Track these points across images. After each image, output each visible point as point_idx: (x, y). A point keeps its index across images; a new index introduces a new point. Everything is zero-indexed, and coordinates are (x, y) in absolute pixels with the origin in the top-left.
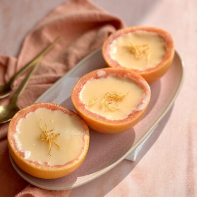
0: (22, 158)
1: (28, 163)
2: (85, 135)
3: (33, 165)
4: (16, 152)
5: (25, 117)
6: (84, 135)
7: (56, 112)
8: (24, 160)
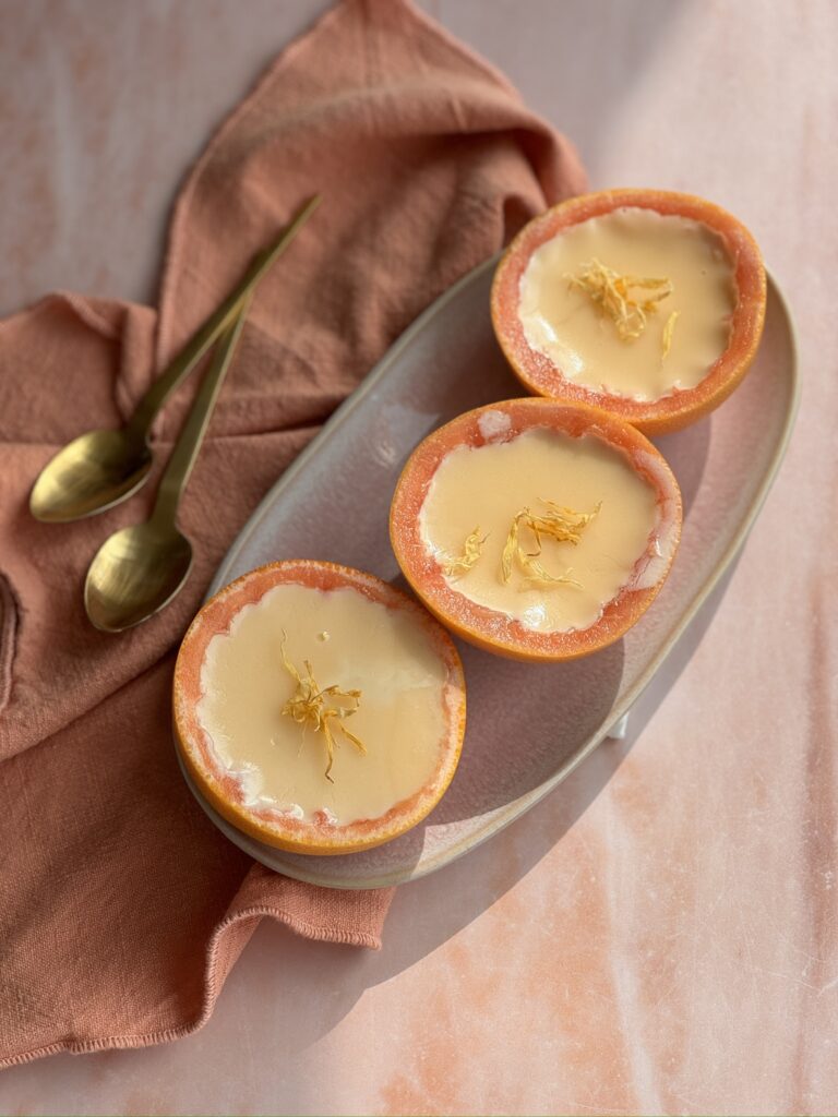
0: (234, 804)
1: (259, 823)
2: (451, 688)
3: (276, 829)
4: (211, 781)
5: (226, 627)
6: (445, 691)
7: (337, 596)
8: (244, 813)
